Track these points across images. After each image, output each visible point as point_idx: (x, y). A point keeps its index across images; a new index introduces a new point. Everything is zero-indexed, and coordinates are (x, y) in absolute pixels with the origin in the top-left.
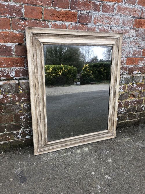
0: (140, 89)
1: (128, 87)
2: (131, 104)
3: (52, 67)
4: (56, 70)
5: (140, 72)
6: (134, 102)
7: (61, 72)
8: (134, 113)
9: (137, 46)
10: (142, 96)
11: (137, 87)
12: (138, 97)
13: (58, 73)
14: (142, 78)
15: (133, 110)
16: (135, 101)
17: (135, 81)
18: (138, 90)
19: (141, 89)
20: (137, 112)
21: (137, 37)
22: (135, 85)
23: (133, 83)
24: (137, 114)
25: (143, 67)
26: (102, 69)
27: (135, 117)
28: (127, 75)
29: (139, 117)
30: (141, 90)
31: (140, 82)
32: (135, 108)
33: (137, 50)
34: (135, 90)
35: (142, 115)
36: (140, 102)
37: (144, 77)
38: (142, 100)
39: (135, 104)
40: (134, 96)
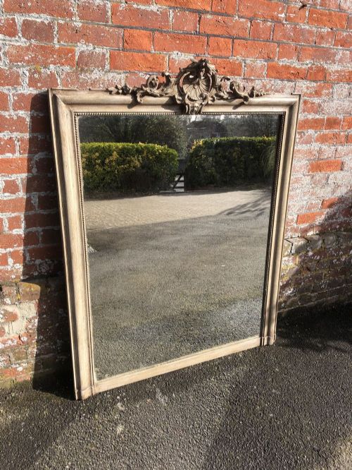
0: (318, 258)
1: (301, 257)
2: (304, 282)
5: (318, 233)
6: (309, 278)
8: (309, 294)
9: (314, 197)
10: (321, 269)
11: (313, 255)
12: (315, 270)
14: (321, 242)
15: (308, 289)
16: (311, 276)
17: (311, 248)
18: (316, 260)
19: (321, 257)
20: (313, 292)
21: (313, 185)
22: (310, 254)
23: (308, 251)
24: (313, 295)
25: (322, 224)
27: (310, 300)
28: (298, 239)
29: (317, 300)
30: (320, 259)
31: (318, 248)
32: (311, 286)
33: (314, 202)
34: (311, 260)
35: (322, 295)
36: (319, 278)
37: (324, 240)
38: (322, 273)
39: (310, 281)
40: (308, 269)
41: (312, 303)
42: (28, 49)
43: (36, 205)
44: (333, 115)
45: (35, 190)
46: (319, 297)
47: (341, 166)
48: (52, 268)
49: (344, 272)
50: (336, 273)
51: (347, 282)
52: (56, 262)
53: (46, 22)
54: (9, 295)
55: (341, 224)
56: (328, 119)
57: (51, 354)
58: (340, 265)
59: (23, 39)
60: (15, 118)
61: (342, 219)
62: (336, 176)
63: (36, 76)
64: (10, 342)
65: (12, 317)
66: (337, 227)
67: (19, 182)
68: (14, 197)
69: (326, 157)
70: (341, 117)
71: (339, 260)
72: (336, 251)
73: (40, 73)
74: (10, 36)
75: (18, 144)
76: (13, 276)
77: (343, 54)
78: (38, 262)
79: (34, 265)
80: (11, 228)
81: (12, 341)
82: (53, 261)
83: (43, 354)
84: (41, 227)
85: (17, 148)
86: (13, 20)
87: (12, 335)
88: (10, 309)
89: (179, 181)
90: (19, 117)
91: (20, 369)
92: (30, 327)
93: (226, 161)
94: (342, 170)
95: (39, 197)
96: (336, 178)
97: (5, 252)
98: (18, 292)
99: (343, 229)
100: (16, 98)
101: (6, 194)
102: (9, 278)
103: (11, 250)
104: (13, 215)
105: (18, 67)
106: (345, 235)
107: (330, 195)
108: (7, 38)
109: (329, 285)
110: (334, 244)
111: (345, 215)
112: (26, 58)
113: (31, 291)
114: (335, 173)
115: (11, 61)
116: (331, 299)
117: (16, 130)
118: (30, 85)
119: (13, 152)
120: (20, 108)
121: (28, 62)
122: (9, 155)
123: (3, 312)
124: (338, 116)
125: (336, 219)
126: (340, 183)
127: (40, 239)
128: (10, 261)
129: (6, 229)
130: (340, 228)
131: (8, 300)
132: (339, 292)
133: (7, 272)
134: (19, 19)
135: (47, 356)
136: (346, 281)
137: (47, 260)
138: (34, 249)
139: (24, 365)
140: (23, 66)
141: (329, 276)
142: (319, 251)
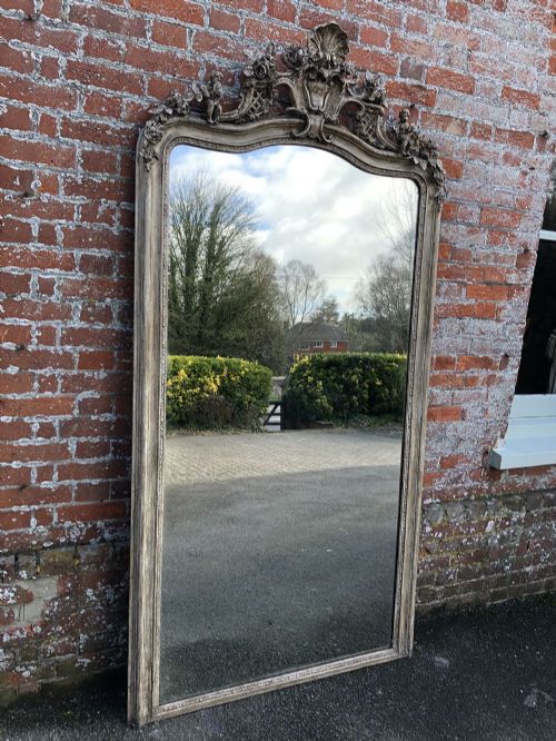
0: (440, 535)
2: (423, 569)
3: (186, 363)
4: (199, 376)
5: (438, 500)
6: (429, 564)
7: (215, 382)
8: (432, 587)
9: (427, 453)
10: (445, 551)
11: (433, 532)
12: (438, 553)
13: (206, 387)
14: (442, 513)
15: (429, 580)
16: (432, 561)
17: (429, 521)
18: (437, 539)
19: (443, 534)
20: (438, 584)
22: (428, 529)
23: (425, 526)
24: (438, 589)
25: (443, 490)
26: (354, 377)
27: (434, 596)
29: (444, 597)
30: (443, 537)
31: (439, 521)
32: (433, 575)
33: (428, 459)
34: (430, 538)
35: (451, 591)
36: (443, 564)
37: (446, 512)
38: (448, 558)
39: (431, 568)
40: (428, 552)
41: (438, 601)
42: (84, 283)
43: (73, 453)
44: (444, 354)
45: (75, 435)
46: (447, 593)
47: (462, 415)
48: (84, 533)
49: (479, 556)
50: (469, 559)
51: (486, 574)
52: (89, 526)
53: (106, 257)
54: (27, 566)
55: (470, 490)
56: (438, 359)
57: (70, 655)
58: (473, 547)
59: (80, 273)
60: (61, 353)
61: (470, 483)
62: (455, 427)
63: (90, 309)
64: (18, 633)
65: (25, 598)
66: (466, 494)
67: (56, 424)
68: (47, 442)
69: (439, 403)
70: (454, 356)
71: (469, 540)
72: (464, 526)
73: (94, 307)
74: (66, 270)
75: (60, 381)
76: (34, 542)
77: (450, 286)
78: (67, 524)
79: (62, 528)
80: (39, 480)
81: (22, 633)
82: (86, 524)
83: (59, 655)
84: (76, 479)
85: (59, 386)
86: (72, 255)
87: (22, 624)
88: (25, 586)
89: (273, 413)
90: (65, 353)
91: (26, 674)
92: (47, 612)
93: (342, 386)
94: (463, 419)
95: (78, 444)
96: (456, 430)
97: (28, 510)
98: (38, 563)
99: (473, 498)
100: (64, 332)
101: (40, 439)
102: (28, 544)
103: (36, 507)
104: (45, 464)
105: (71, 300)
106: (475, 506)
107: (450, 452)
108: (63, 272)
109: (460, 575)
110: (461, 517)
111: (474, 479)
112: (81, 292)
113: (54, 562)
114: (455, 423)
115: (64, 295)
116: (468, 597)
117: (60, 367)
118: (82, 319)
119: (54, 390)
120: (68, 343)
121: (83, 296)
122: (48, 394)
123: (15, 589)
124: (451, 354)
125: (462, 483)
126: (462, 436)
127: (73, 495)
128: (33, 521)
129: (33, 481)
130: (469, 495)
131: (24, 574)
132: (476, 587)
133: (27, 536)
134: (78, 253)
135: (63, 657)
136: (486, 572)
137: (79, 522)
138: (64, 508)
139: (32, 668)
140: (77, 300)
141: (459, 563)
142: (440, 525)
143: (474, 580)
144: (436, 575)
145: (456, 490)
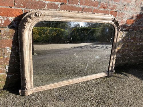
1: (126, 39)
2: (125, 51)
5: (133, 30)
8: (126, 57)
10: (132, 46)
12: (130, 47)
15: (125, 55)
16: (128, 49)
17: (130, 36)
18: (131, 42)
20: (128, 57)
22: (130, 39)
23: (129, 37)
27: (126, 60)
29: (128, 61)
30: (133, 42)
31: (133, 36)
33: (134, 14)
34: (129, 42)
38: (132, 49)
39: (127, 51)
40: (128, 46)
41: (126, 62)
46: (129, 59)
49: (140, 50)
51: (140, 55)
71: (139, 44)
72: (139, 39)
109: (134, 55)
110: (139, 36)
116: (133, 61)
125: (141, 25)
141: (134, 51)
142: (133, 38)
143: (137, 56)
144: (128, 53)
145: (138, 27)
